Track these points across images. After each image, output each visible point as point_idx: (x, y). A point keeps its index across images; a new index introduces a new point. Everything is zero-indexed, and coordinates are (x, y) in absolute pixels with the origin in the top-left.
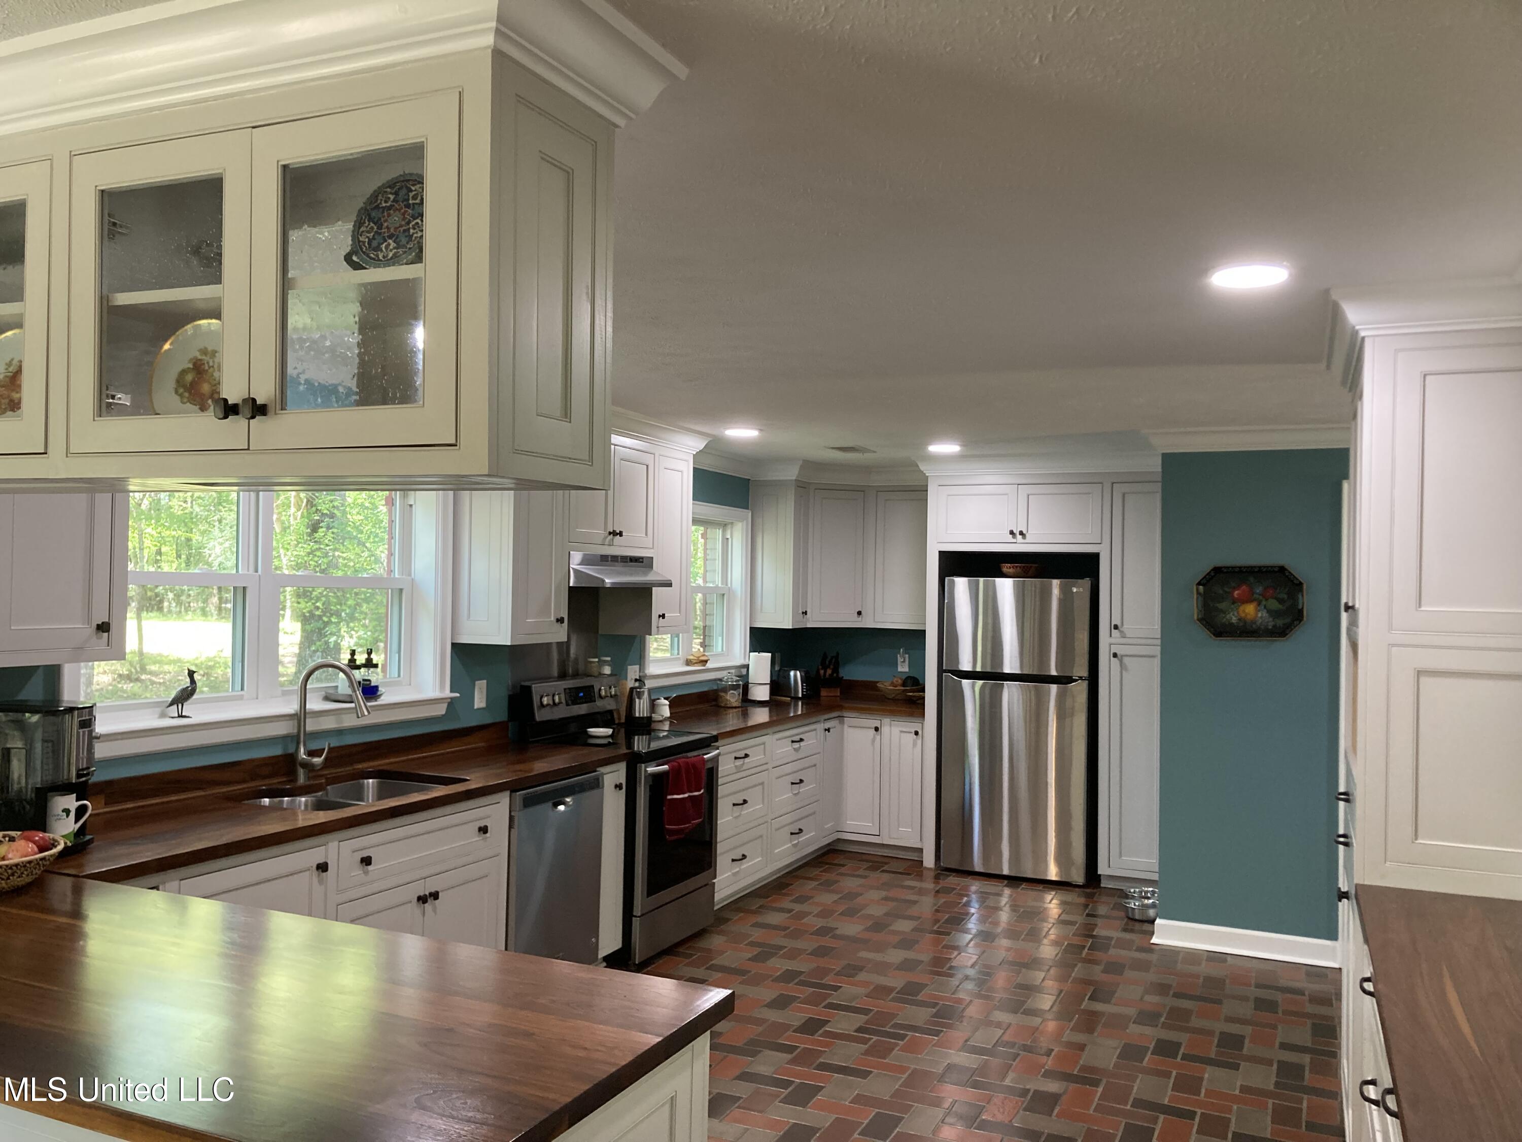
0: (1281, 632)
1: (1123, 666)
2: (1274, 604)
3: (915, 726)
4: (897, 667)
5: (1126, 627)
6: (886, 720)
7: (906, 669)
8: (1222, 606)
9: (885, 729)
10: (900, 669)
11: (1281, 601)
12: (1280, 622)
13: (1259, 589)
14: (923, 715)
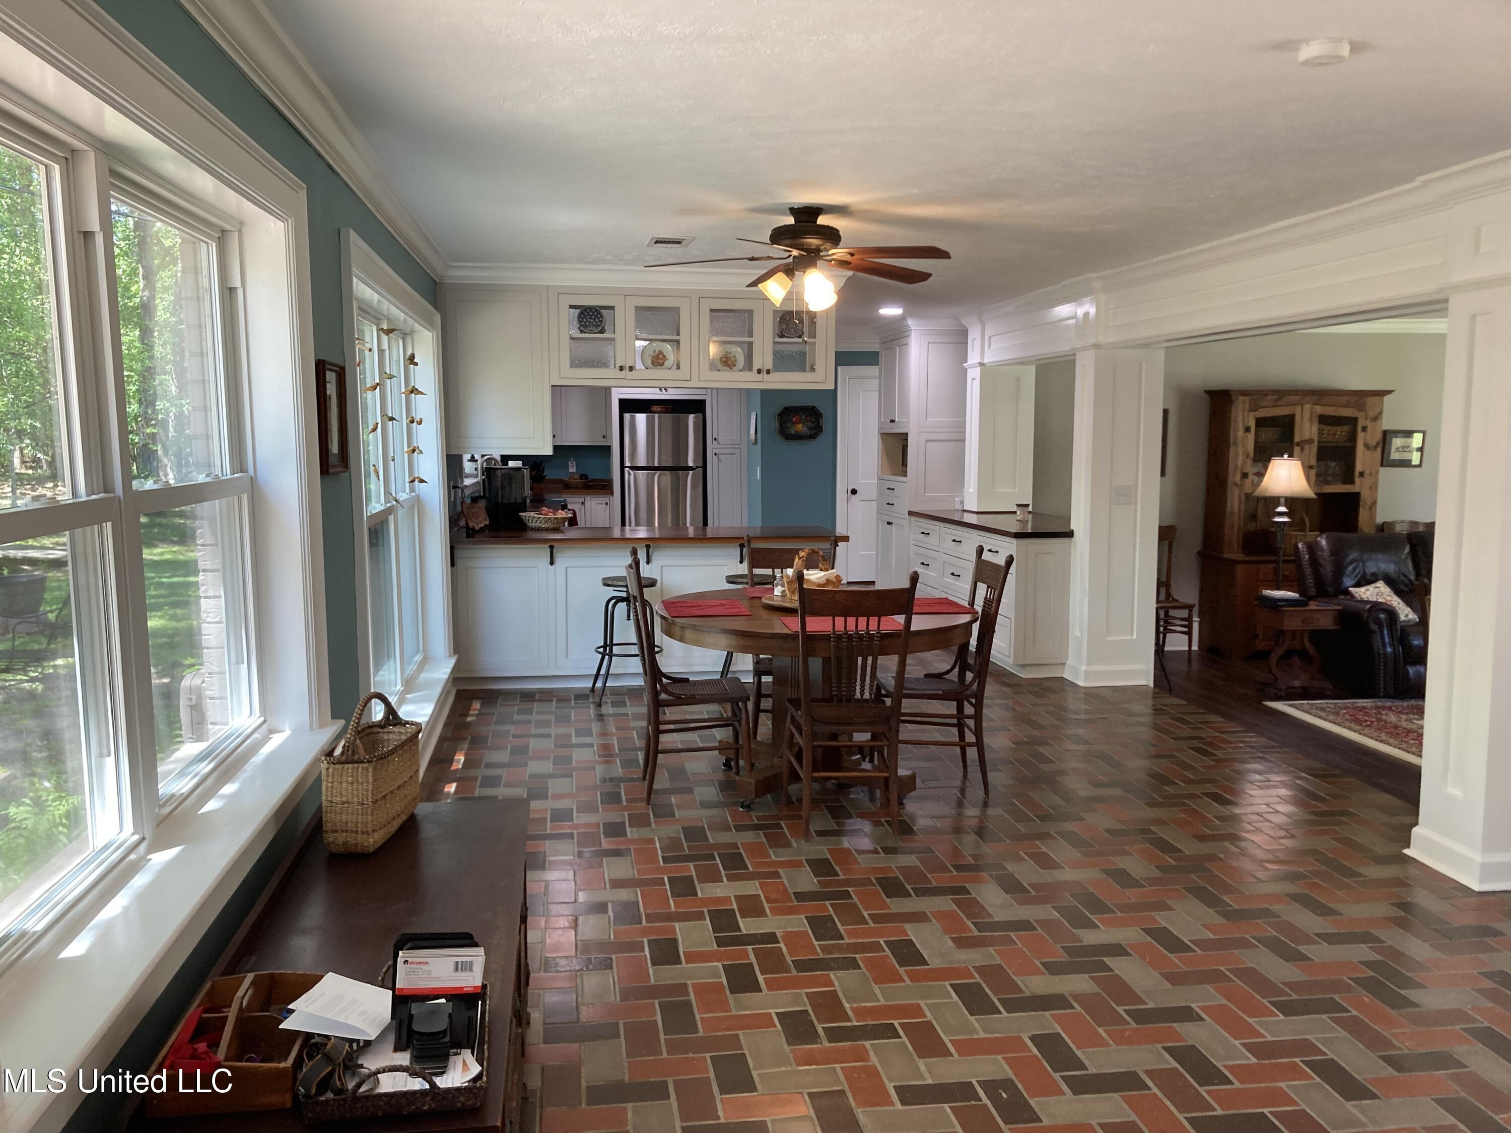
0: (813, 437)
1: (719, 460)
2: (809, 424)
3: (605, 499)
4: (568, 469)
5: (720, 439)
6: (588, 498)
7: (574, 470)
8: (788, 425)
9: (588, 503)
10: (571, 471)
11: (813, 423)
12: (812, 432)
13: (804, 417)
14: (612, 493)
